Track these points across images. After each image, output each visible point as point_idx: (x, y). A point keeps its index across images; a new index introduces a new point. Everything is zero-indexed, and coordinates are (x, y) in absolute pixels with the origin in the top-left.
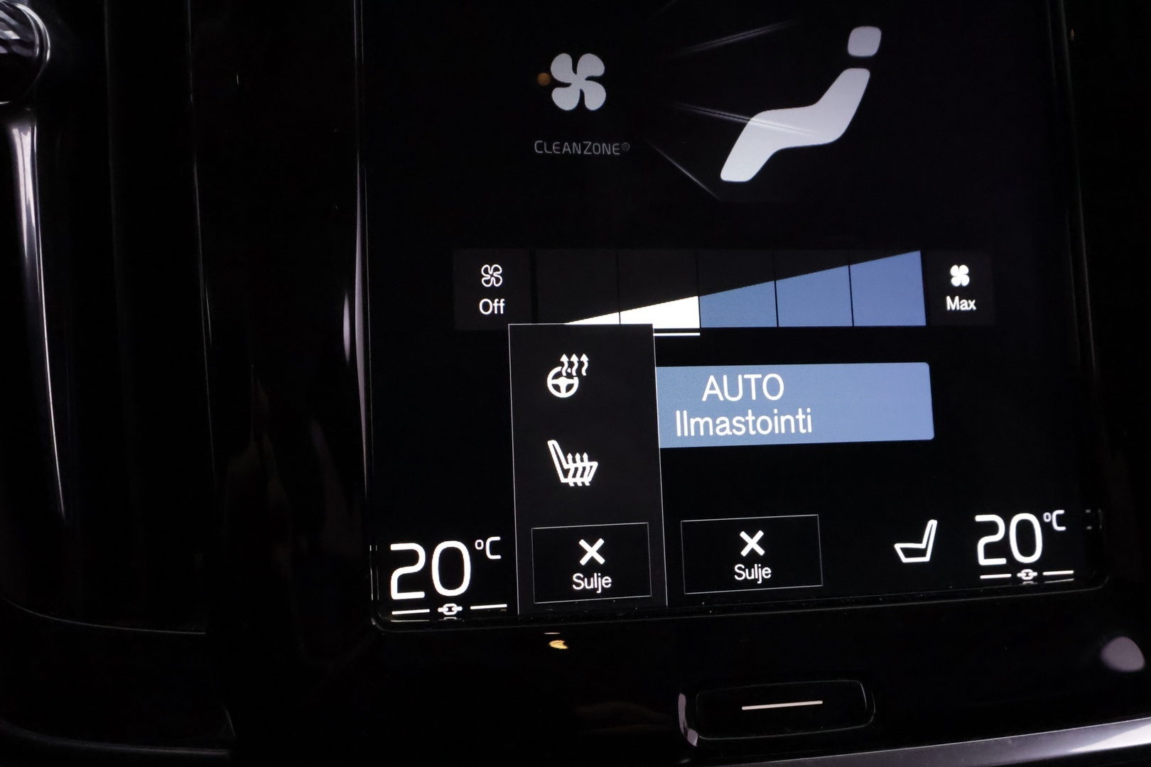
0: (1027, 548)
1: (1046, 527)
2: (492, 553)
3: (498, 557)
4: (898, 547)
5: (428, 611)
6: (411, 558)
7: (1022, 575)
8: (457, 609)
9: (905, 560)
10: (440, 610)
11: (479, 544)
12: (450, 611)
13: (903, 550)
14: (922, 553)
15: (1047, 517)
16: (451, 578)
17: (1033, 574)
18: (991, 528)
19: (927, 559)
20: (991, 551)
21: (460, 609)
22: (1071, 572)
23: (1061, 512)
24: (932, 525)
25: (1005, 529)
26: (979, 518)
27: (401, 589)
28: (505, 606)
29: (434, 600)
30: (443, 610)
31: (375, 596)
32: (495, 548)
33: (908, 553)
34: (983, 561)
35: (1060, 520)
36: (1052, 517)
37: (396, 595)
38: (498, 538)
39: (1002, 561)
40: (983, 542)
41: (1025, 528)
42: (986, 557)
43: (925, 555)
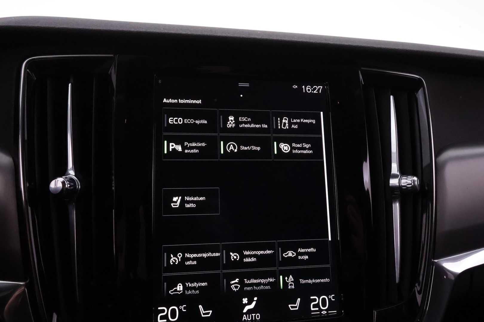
0: (324, 305)
1: (329, 300)
4: (289, 306)
6: (163, 311)
7: (322, 312)
9: (291, 309)
11: (180, 307)
14: (296, 307)
15: (330, 297)
16: (173, 316)
17: (326, 312)
18: (315, 300)
19: (297, 309)
20: (314, 306)
22: (336, 311)
23: (334, 295)
24: (299, 299)
25: (318, 300)
26: (312, 298)
27: (161, 319)
31: (154, 321)
32: (185, 308)
33: (292, 307)
34: (312, 309)
35: (333, 298)
36: (331, 297)
37: (159, 321)
38: (185, 306)
39: (317, 309)
40: (312, 304)
42: (313, 308)
43: (297, 308)
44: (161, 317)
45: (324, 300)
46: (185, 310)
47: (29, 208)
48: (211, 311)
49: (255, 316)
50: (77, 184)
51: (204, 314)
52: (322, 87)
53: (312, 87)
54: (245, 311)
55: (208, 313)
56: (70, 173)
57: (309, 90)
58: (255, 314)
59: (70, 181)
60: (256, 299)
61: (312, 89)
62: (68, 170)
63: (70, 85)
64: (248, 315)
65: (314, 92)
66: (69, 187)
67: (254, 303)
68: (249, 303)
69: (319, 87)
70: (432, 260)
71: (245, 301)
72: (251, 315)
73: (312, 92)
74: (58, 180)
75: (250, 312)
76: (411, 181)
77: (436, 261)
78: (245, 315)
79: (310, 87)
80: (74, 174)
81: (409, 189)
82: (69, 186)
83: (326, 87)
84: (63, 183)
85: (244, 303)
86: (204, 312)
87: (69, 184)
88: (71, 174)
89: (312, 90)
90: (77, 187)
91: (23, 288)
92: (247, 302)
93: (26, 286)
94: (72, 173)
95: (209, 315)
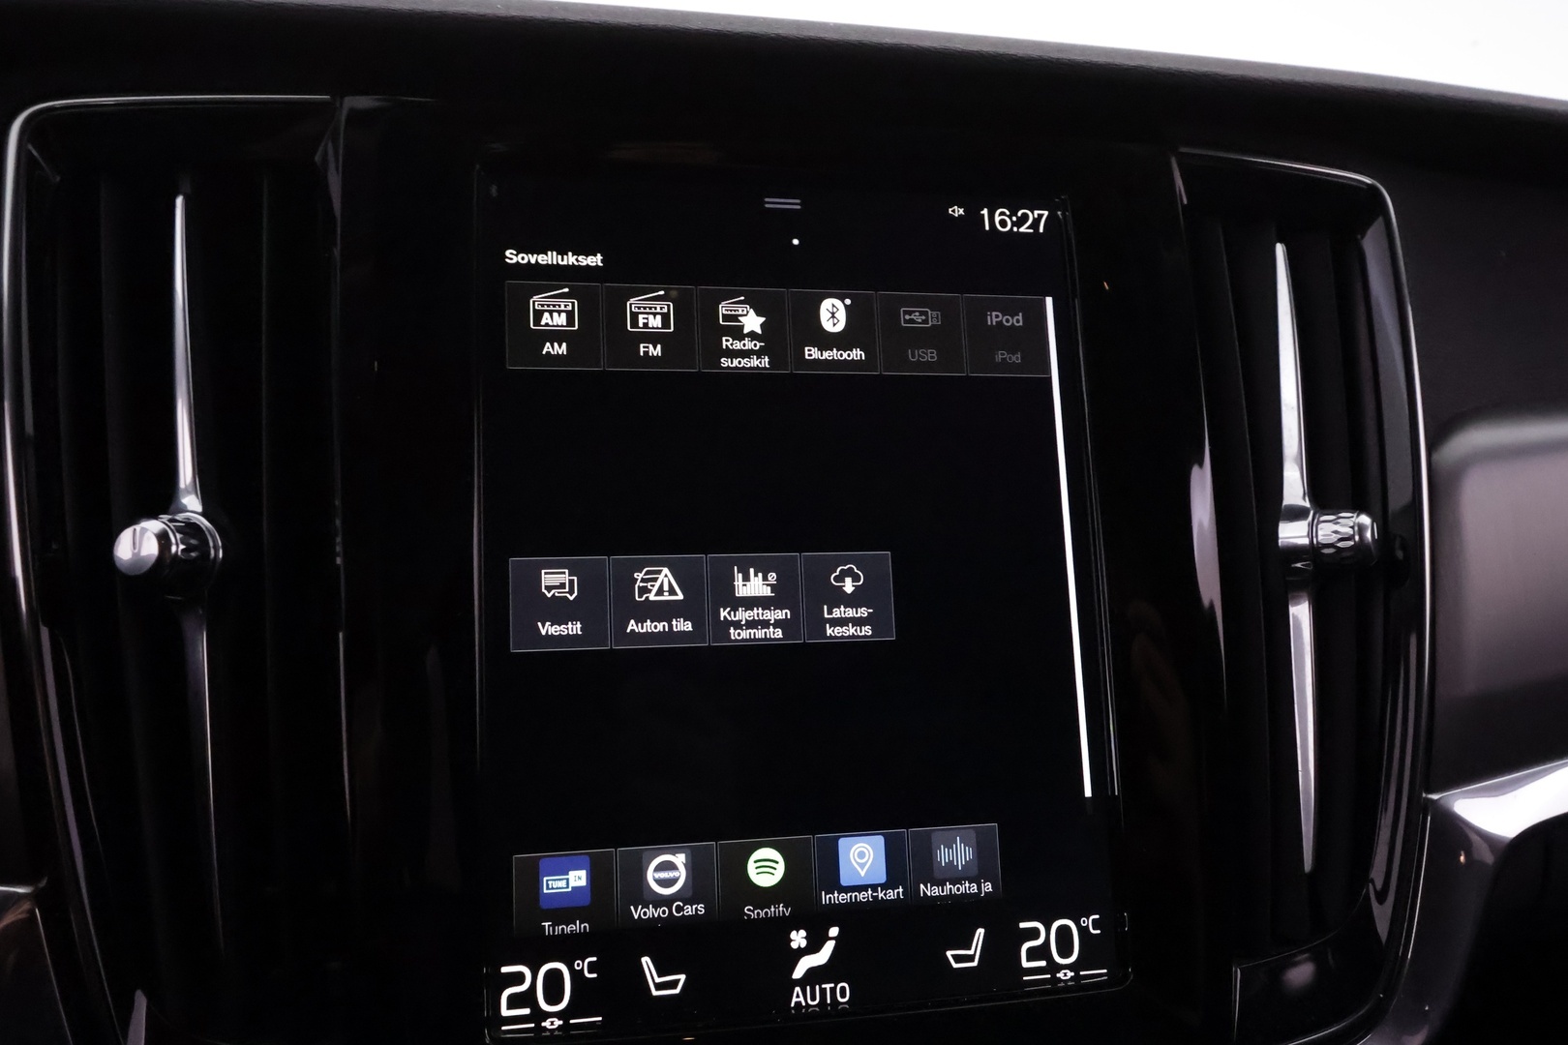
1: (1082, 931)
2: (589, 972)
3: (595, 975)
4: (949, 954)
5: (533, 1025)
6: (519, 978)
7: (1060, 975)
8: (558, 1023)
9: (955, 966)
10: (543, 1024)
11: (578, 965)
12: (552, 1024)
13: (954, 956)
14: (971, 958)
15: (1084, 922)
16: (553, 996)
17: (1070, 974)
18: (1034, 934)
19: (975, 964)
20: (1033, 954)
21: (561, 1022)
22: (1105, 971)
23: (1097, 917)
24: (981, 932)
25: (1045, 934)
26: (1023, 925)
27: (510, 1007)
28: (600, 1019)
29: (539, 1015)
30: (546, 1024)
31: (488, 1013)
32: (592, 968)
33: (958, 959)
34: (1025, 964)
35: (1096, 924)
36: (1088, 922)
37: (505, 1012)
38: (595, 959)
39: (1043, 963)
40: (1026, 946)
41: (1064, 932)
42: (1028, 960)
43: (973, 961)
44: (511, 998)
47: (45, 632)
48: (682, 977)
49: (833, 990)
50: (211, 544)
51: (659, 987)
52: (1046, 213)
53: (1013, 213)
54: (798, 973)
55: (673, 984)
56: (185, 506)
57: (1003, 223)
58: (832, 985)
59: (188, 530)
60: (834, 932)
61: (1014, 219)
62: (181, 494)
63: (179, 201)
64: (808, 988)
65: (1022, 230)
66: (183, 550)
67: (829, 947)
68: (814, 947)
69: (1036, 212)
70: (1424, 795)
71: (798, 939)
72: (820, 987)
73: (1015, 229)
74: (144, 530)
75: (814, 976)
76: (1352, 527)
77: (1435, 797)
78: (798, 989)
79: (1008, 213)
80: (199, 509)
81: (1344, 554)
82: (182, 547)
83: (1059, 213)
84: (163, 538)
85: (794, 945)
86: (658, 980)
87: (183, 543)
88: (190, 508)
89: (1014, 224)
90: (212, 552)
91: (26, 906)
92: (804, 943)
93: (36, 898)
94: (192, 503)
95: (675, 987)
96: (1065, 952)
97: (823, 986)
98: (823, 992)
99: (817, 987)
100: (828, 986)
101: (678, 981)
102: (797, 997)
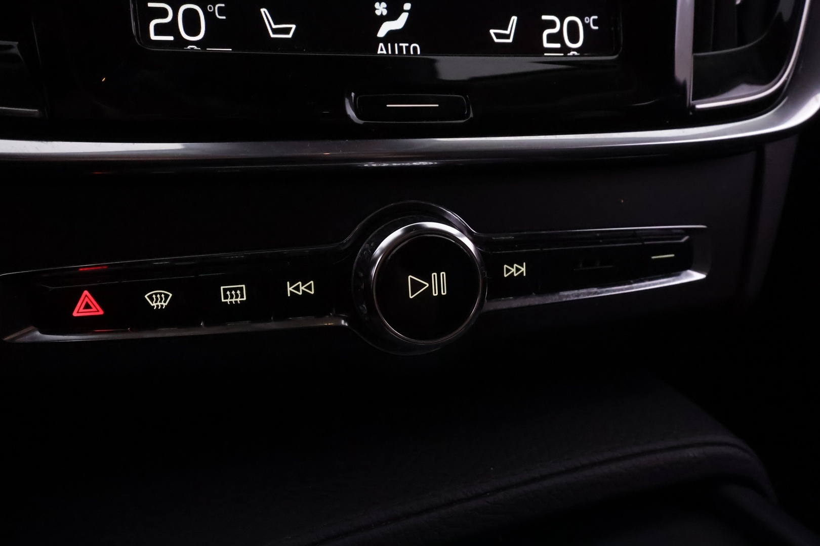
0: (574, 38)
1: (586, 27)
2: (220, 15)
4: (492, 32)
6: (162, 13)
7: (570, 55)
8: (197, 49)
9: (496, 40)
10: (185, 49)
11: (210, 8)
12: (192, 49)
13: (496, 34)
14: (508, 37)
15: (587, 20)
16: (192, 29)
17: (577, 54)
18: (552, 24)
19: (510, 40)
20: (551, 38)
21: (199, 49)
23: (596, 17)
24: (514, 19)
25: (560, 25)
26: (544, 17)
27: (157, 33)
28: (230, 49)
29: (181, 42)
30: (188, 49)
32: (221, 11)
33: (499, 36)
34: (546, 45)
35: (595, 22)
36: (590, 20)
37: (153, 37)
38: (223, 5)
39: (558, 46)
40: (546, 32)
42: (548, 42)
44: (157, 27)
45: (574, 26)
46: (224, 18)
48: (294, 27)
49: (408, 48)
51: (275, 31)
54: (382, 33)
55: (287, 31)
58: (407, 45)
60: (407, 6)
64: (389, 45)
67: (404, 17)
68: (393, 15)
71: (381, 9)
72: (398, 46)
75: (392, 36)
78: (381, 45)
85: (378, 13)
86: (274, 26)
92: (385, 12)
95: (288, 33)
96: (574, 39)
97: (401, 44)
98: (400, 48)
99: (396, 45)
100: (404, 45)
101: (290, 29)
102: (381, 50)
